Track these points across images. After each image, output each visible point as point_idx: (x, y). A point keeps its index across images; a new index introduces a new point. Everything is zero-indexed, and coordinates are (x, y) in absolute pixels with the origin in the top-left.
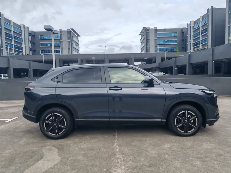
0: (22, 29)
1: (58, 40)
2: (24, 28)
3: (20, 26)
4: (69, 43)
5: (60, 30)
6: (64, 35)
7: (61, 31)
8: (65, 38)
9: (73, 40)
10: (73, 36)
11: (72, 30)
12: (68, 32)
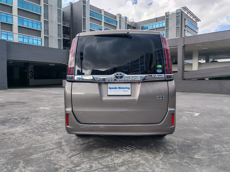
0: (118, 19)
1: (163, 29)
2: (120, 18)
3: (115, 17)
4: (178, 30)
5: (166, 13)
6: (171, 19)
7: (167, 15)
8: (173, 24)
9: (186, 25)
10: (185, 19)
11: (185, 9)
12: (177, 13)
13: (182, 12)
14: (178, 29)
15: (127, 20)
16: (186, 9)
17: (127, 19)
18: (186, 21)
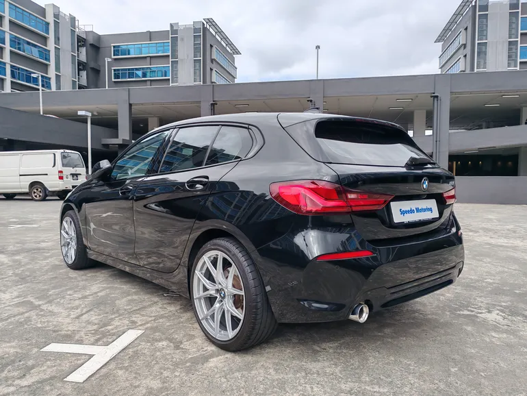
0: (50, 18)
1: (164, 60)
2: (57, 16)
4: (197, 67)
5: (171, 25)
8: (186, 51)
9: (215, 60)
10: (211, 46)
11: (210, 24)
12: (196, 30)
13: (205, 29)
14: (197, 65)
15: (77, 24)
16: (214, 23)
17: (77, 22)
18: (214, 49)
